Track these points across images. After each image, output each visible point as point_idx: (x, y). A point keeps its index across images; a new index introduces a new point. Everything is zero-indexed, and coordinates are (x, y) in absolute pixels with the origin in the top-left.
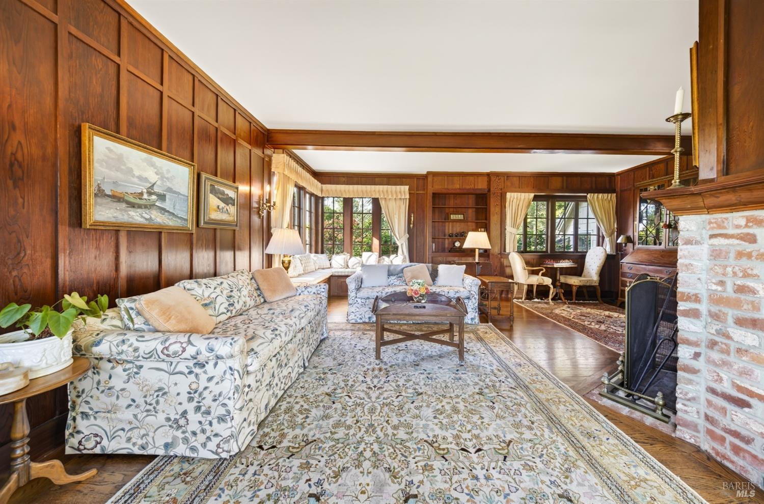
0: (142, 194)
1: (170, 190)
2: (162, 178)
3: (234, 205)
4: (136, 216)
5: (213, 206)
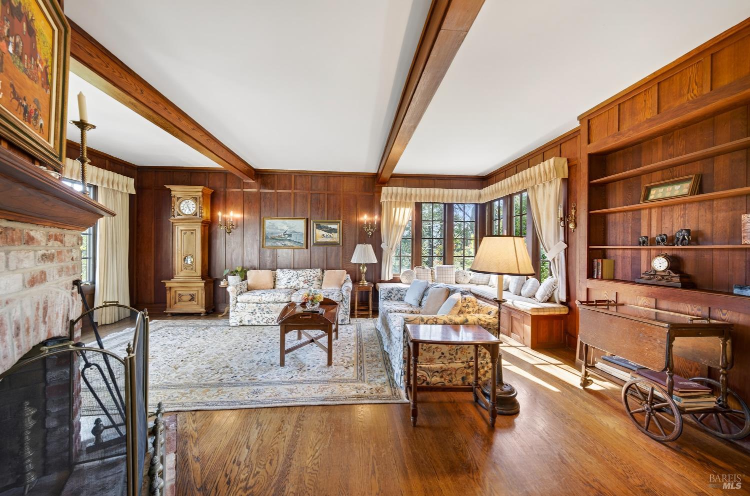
0: (281, 235)
2: (290, 227)
3: (336, 232)
4: (279, 244)
5: (320, 235)
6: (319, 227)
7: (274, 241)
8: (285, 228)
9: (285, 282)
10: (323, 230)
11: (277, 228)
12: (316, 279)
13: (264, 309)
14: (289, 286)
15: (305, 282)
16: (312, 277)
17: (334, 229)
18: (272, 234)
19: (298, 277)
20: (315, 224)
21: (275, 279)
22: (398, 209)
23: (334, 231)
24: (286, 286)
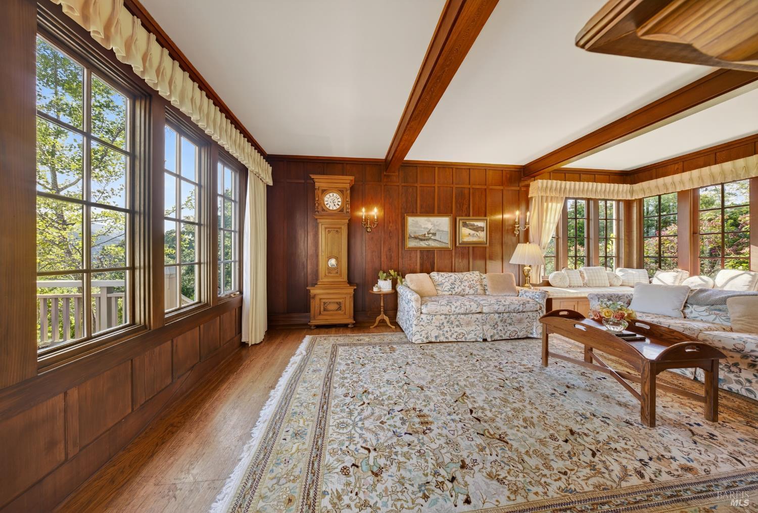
0: (425, 234)
1: (438, 230)
2: (434, 225)
3: (483, 230)
4: (423, 244)
5: (466, 235)
6: (465, 225)
7: (418, 240)
8: (430, 226)
9: (449, 288)
10: (470, 229)
11: (420, 226)
12: (479, 283)
13: (454, 323)
14: (454, 292)
15: (470, 287)
16: (474, 281)
17: (481, 227)
18: (415, 232)
19: (461, 282)
20: (461, 222)
22: (550, 204)
23: (481, 229)
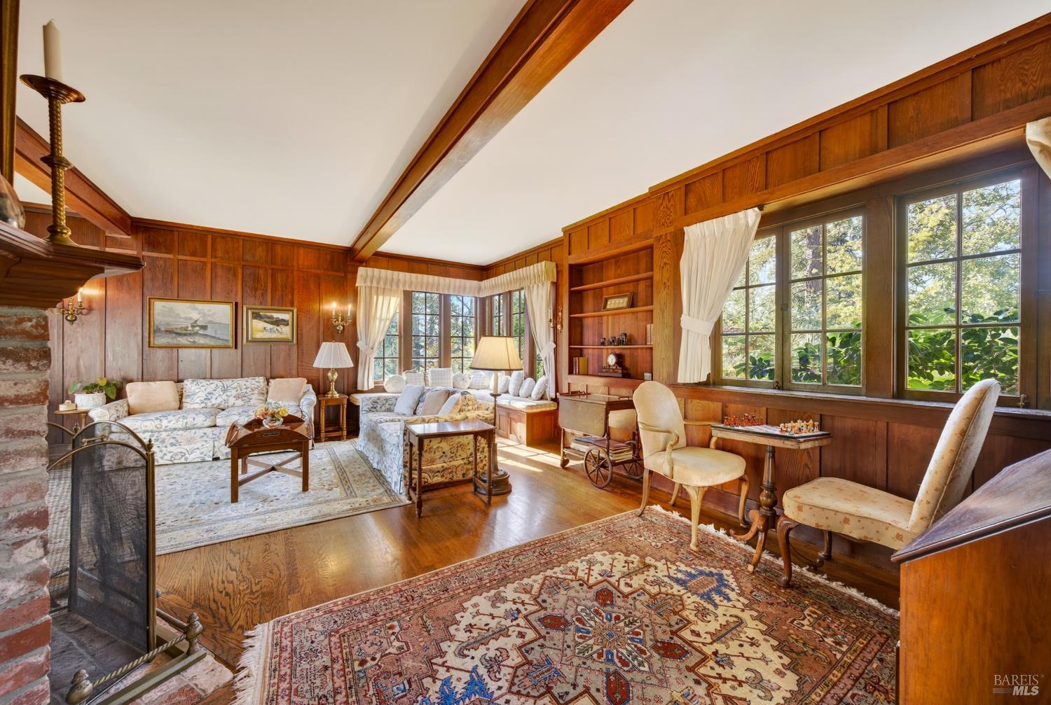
0: (187, 327)
1: (211, 322)
2: (204, 315)
3: (288, 325)
4: (183, 341)
5: (259, 329)
6: (257, 316)
8: (195, 315)
9: (203, 399)
10: (265, 322)
11: (177, 315)
12: (256, 392)
13: (166, 441)
14: (209, 405)
15: (237, 397)
16: (249, 390)
17: (283, 320)
18: (168, 324)
19: (225, 391)
20: (250, 312)
21: (181, 395)
23: (285, 323)
24: (203, 405)
